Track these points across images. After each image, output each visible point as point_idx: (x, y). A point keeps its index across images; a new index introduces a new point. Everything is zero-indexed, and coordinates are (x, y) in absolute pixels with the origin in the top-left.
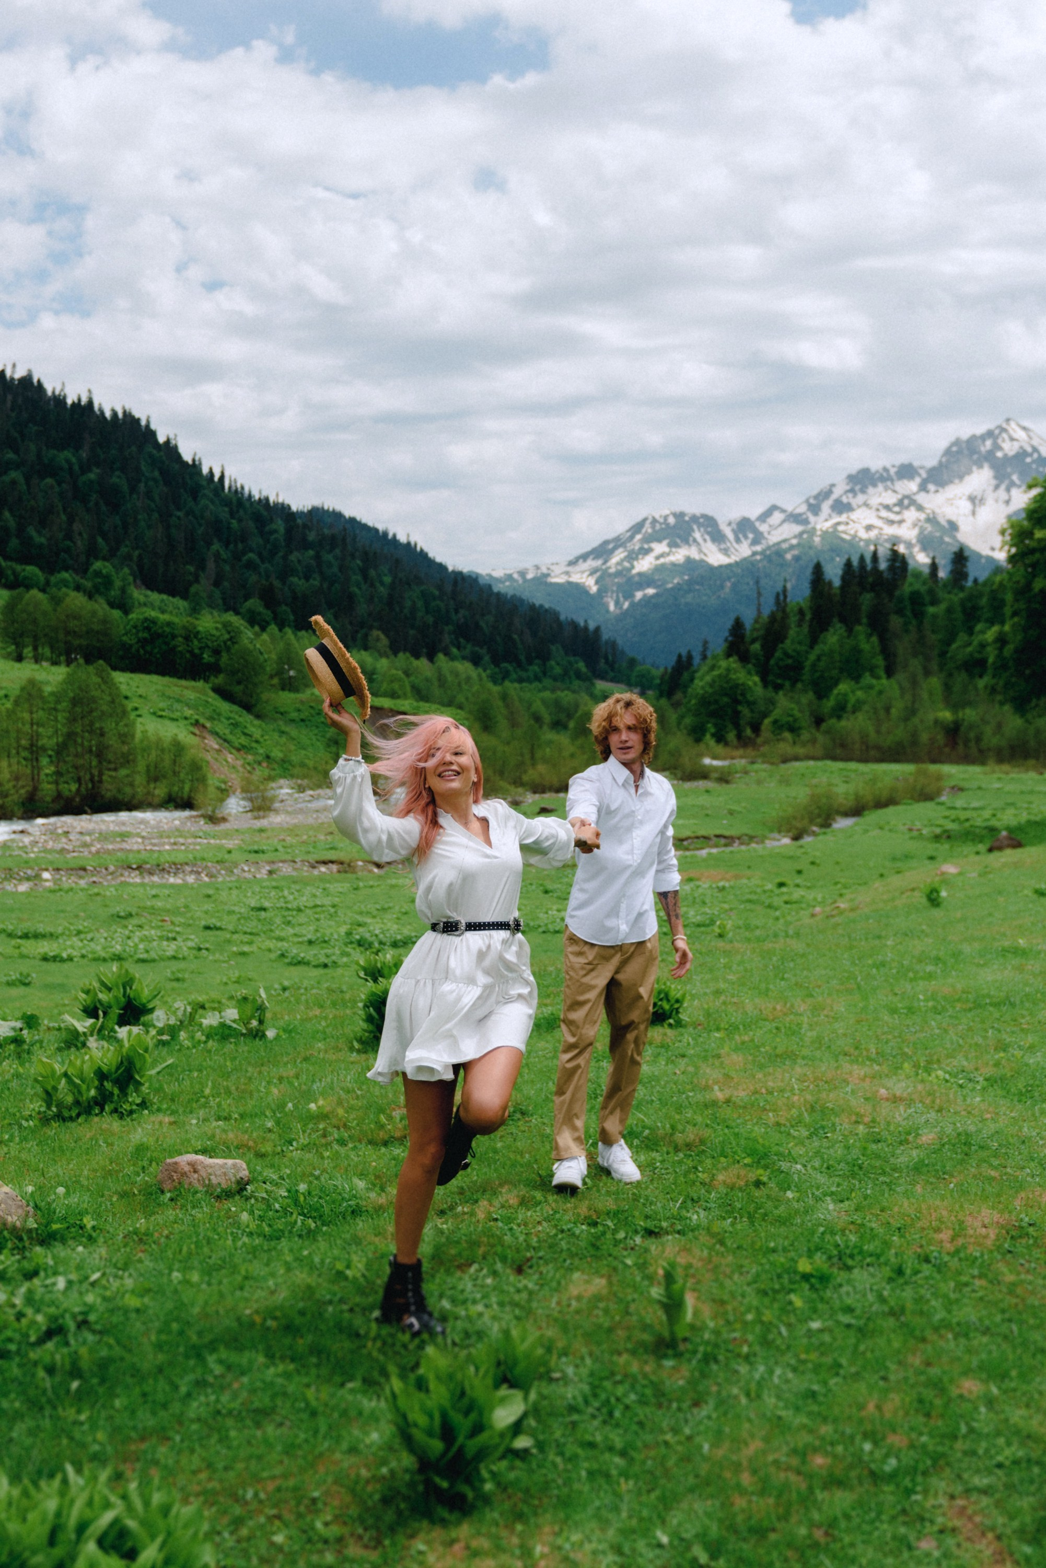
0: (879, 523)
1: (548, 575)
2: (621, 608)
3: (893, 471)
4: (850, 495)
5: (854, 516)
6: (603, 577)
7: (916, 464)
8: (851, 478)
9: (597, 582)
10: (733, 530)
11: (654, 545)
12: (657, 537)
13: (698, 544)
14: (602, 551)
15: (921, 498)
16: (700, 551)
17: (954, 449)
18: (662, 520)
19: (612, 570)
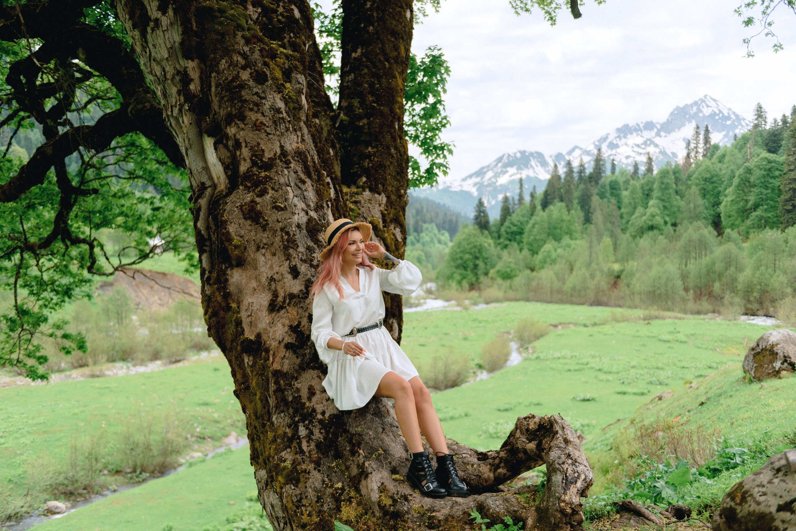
0: (633, 154)
1: (450, 187)
2: (491, 204)
3: (641, 125)
4: (618, 139)
5: (619, 150)
6: (480, 186)
7: (654, 121)
8: (618, 130)
9: (477, 190)
10: (553, 160)
11: (509, 169)
12: (510, 164)
13: (533, 168)
14: (480, 173)
15: (657, 140)
16: (535, 172)
17: (676, 112)
18: (513, 155)
19: (486, 183)
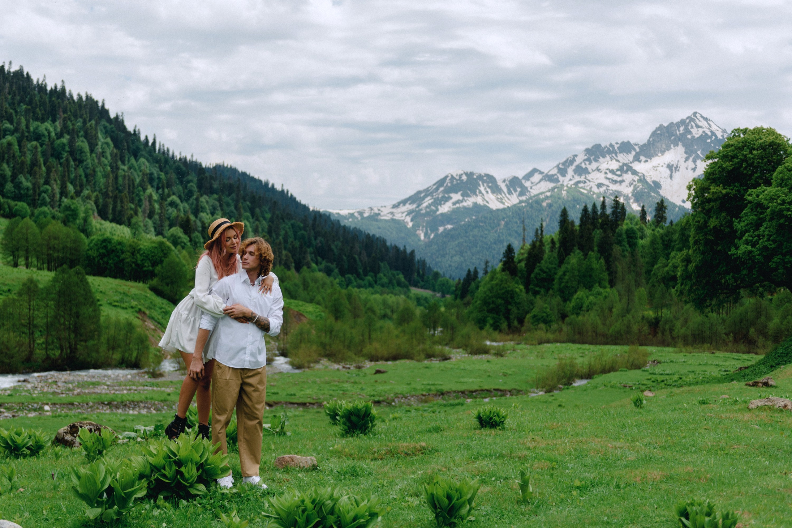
0: (606, 182)
1: (379, 214)
2: (429, 238)
3: (616, 146)
4: (587, 163)
5: (590, 177)
6: (415, 215)
7: (632, 142)
8: (587, 151)
9: (412, 220)
10: (506, 185)
11: (452, 195)
12: (454, 189)
13: (483, 195)
14: (416, 198)
15: (637, 166)
16: (484, 199)
17: (658, 132)
18: (458, 178)
19: (423, 211)
